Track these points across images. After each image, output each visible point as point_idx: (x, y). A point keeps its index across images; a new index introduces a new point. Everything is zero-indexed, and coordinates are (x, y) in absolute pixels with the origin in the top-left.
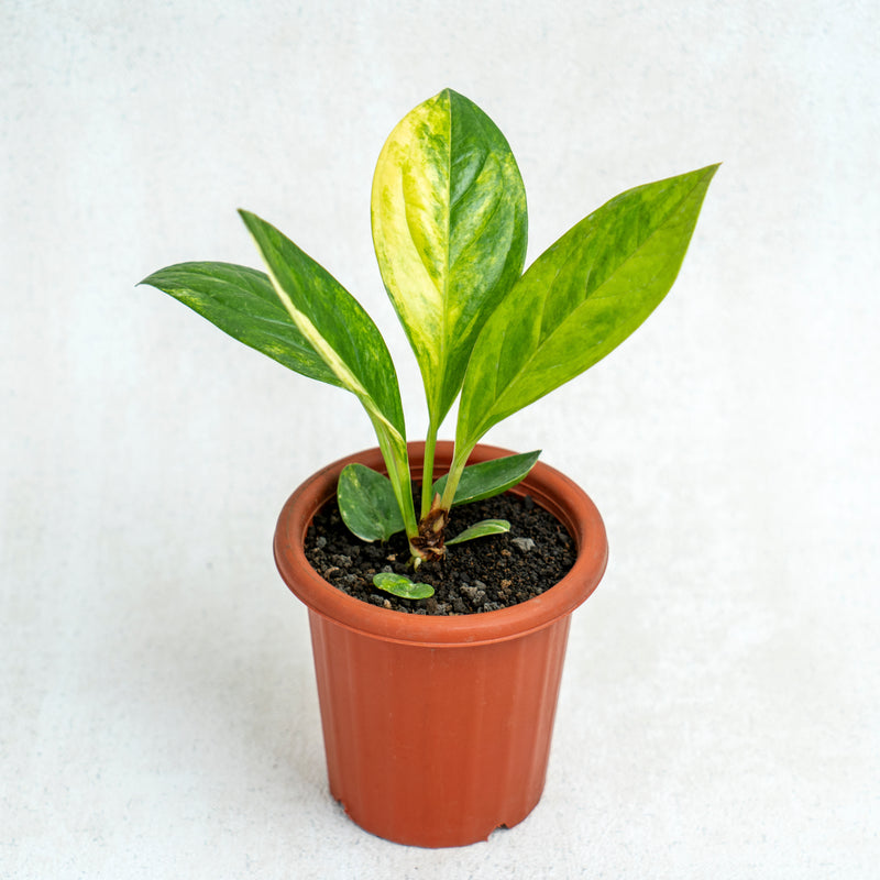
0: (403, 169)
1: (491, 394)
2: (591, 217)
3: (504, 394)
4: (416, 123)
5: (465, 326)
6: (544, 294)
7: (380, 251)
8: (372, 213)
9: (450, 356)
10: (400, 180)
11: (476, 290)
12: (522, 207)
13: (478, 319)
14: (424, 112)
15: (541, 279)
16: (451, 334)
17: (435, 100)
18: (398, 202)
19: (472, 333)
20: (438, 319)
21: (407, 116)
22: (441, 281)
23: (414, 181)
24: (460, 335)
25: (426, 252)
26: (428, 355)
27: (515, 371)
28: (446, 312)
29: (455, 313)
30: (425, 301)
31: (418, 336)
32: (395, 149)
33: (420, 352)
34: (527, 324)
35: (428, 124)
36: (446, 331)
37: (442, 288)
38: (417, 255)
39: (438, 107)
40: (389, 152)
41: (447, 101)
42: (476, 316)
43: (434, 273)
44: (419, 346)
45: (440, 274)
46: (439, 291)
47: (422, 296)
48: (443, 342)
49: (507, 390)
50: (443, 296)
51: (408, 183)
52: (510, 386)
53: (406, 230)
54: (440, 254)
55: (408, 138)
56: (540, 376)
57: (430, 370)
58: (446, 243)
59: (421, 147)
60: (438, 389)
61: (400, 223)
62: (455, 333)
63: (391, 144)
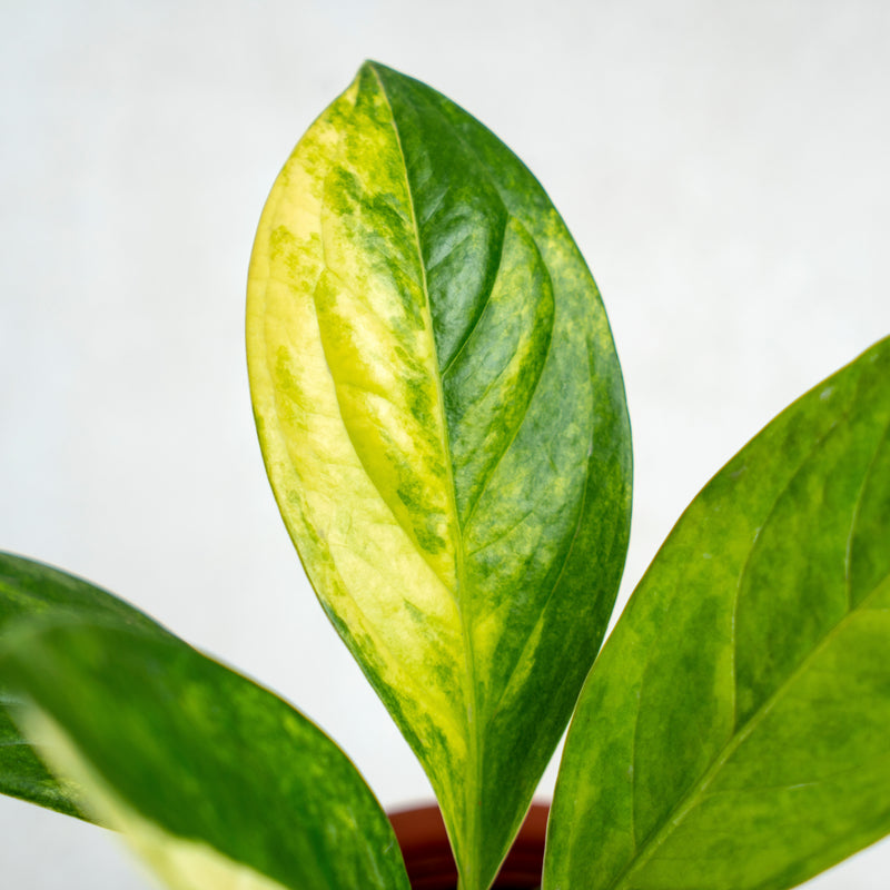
0: (315, 296)
1: (623, 837)
2: (827, 394)
3: (660, 840)
4: (323, 170)
5: (515, 656)
6: (729, 588)
7: (293, 516)
8: (258, 421)
9: (490, 730)
10: (311, 326)
11: (529, 562)
12: (604, 343)
13: (544, 634)
14: (332, 137)
15: (716, 552)
16: (485, 677)
17: (351, 98)
18: (314, 377)
19: (535, 670)
20: (451, 651)
21: (294, 154)
22: (446, 558)
23: (348, 327)
24: (507, 677)
25: (405, 497)
26: (443, 740)
27: (683, 784)
28: (468, 630)
29: (488, 628)
30: (417, 614)
31: (413, 704)
32: (287, 248)
33: (426, 743)
34: (695, 666)
35: (351, 169)
36: (474, 674)
37: (450, 575)
38: (379, 506)
39: (363, 119)
40: (272, 257)
41: (381, 100)
42: (540, 626)
43: (428, 543)
44: (421, 729)
45: (442, 543)
46: (444, 582)
47: (408, 604)
48: (468, 699)
49: (669, 829)
50: (456, 595)
51: (334, 335)
52: (676, 821)
53: (346, 448)
54: (438, 495)
55: (310, 215)
56: (762, 810)
57: (451, 775)
58: (445, 463)
59: (350, 236)
60: (472, 808)
61: (328, 434)
62: (494, 674)
63: (274, 238)
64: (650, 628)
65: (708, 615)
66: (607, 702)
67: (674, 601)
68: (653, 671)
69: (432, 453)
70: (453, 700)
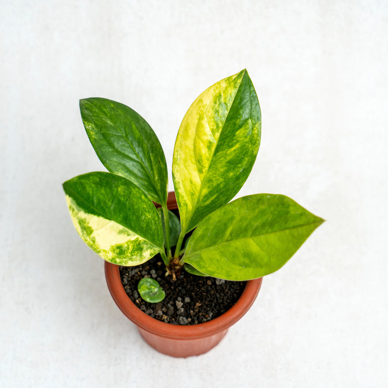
0: (200, 117)
1: (204, 244)
2: (269, 197)
4: (217, 92)
5: (208, 199)
7: (176, 153)
8: (178, 133)
9: (198, 208)
10: (196, 122)
11: (219, 185)
13: (215, 198)
14: (224, 85)
15: (239, 209)
16: (201, 199)
17: (233, 78)
18: (192, 131)
19: (210, 203)
20: (196, 192)
21: (214, 85)
22: (203, 175)
23: (202, 126)
24: (205, 201)
25: (199, 161)
26: (187, 206)
27: (214, 243)
28: (201, 190)
29: (205, 191)
30: (191, 182)
32: (200, 104)
35: (222, 94)
36: (199, 197)
37: (202, 179)
38: (194, 161)
39: (232, 84)
40: (197, 104)
41: (239, 81)
42: (215, 196)
43: (200, 171)
45: (203, 173)
46: (200, 179)
47: (190, 180)
48: (196, 200)
49: (209, 249)
50: (202, 182)
51: (199, 126)
53: (192, 147)
54: (206, 164)
55: (208, 101)
56: (219, 258)
57: (186, 212)
58: (210, 159)
59: (213, 109)
60: (189, 219)
61: (190, 143)
62: (203, 200)
63: (200, 100)
64: (222, 214)
65: (232, 219)
66: (210, 221)
67: (228, 212)
68: (219, 221)
69: (208, 156)
70: (192, 200)
